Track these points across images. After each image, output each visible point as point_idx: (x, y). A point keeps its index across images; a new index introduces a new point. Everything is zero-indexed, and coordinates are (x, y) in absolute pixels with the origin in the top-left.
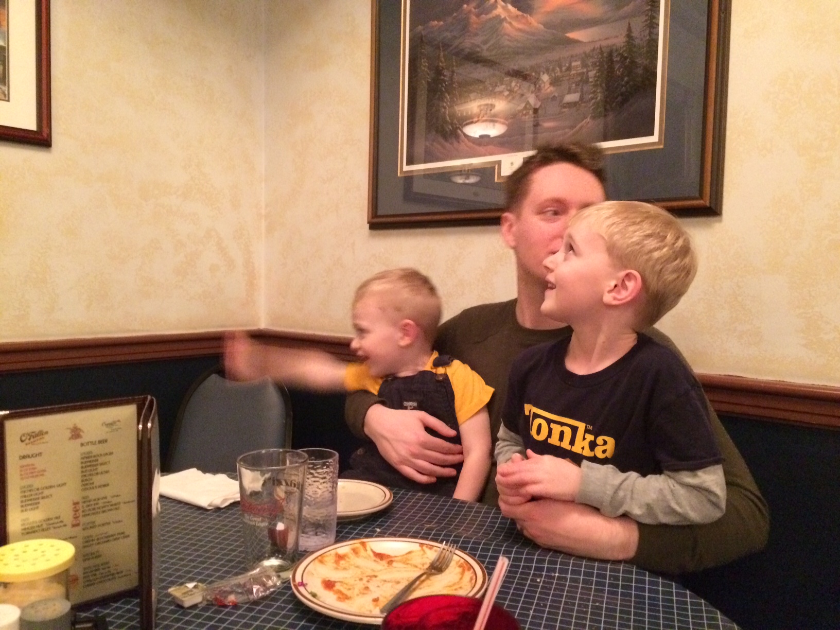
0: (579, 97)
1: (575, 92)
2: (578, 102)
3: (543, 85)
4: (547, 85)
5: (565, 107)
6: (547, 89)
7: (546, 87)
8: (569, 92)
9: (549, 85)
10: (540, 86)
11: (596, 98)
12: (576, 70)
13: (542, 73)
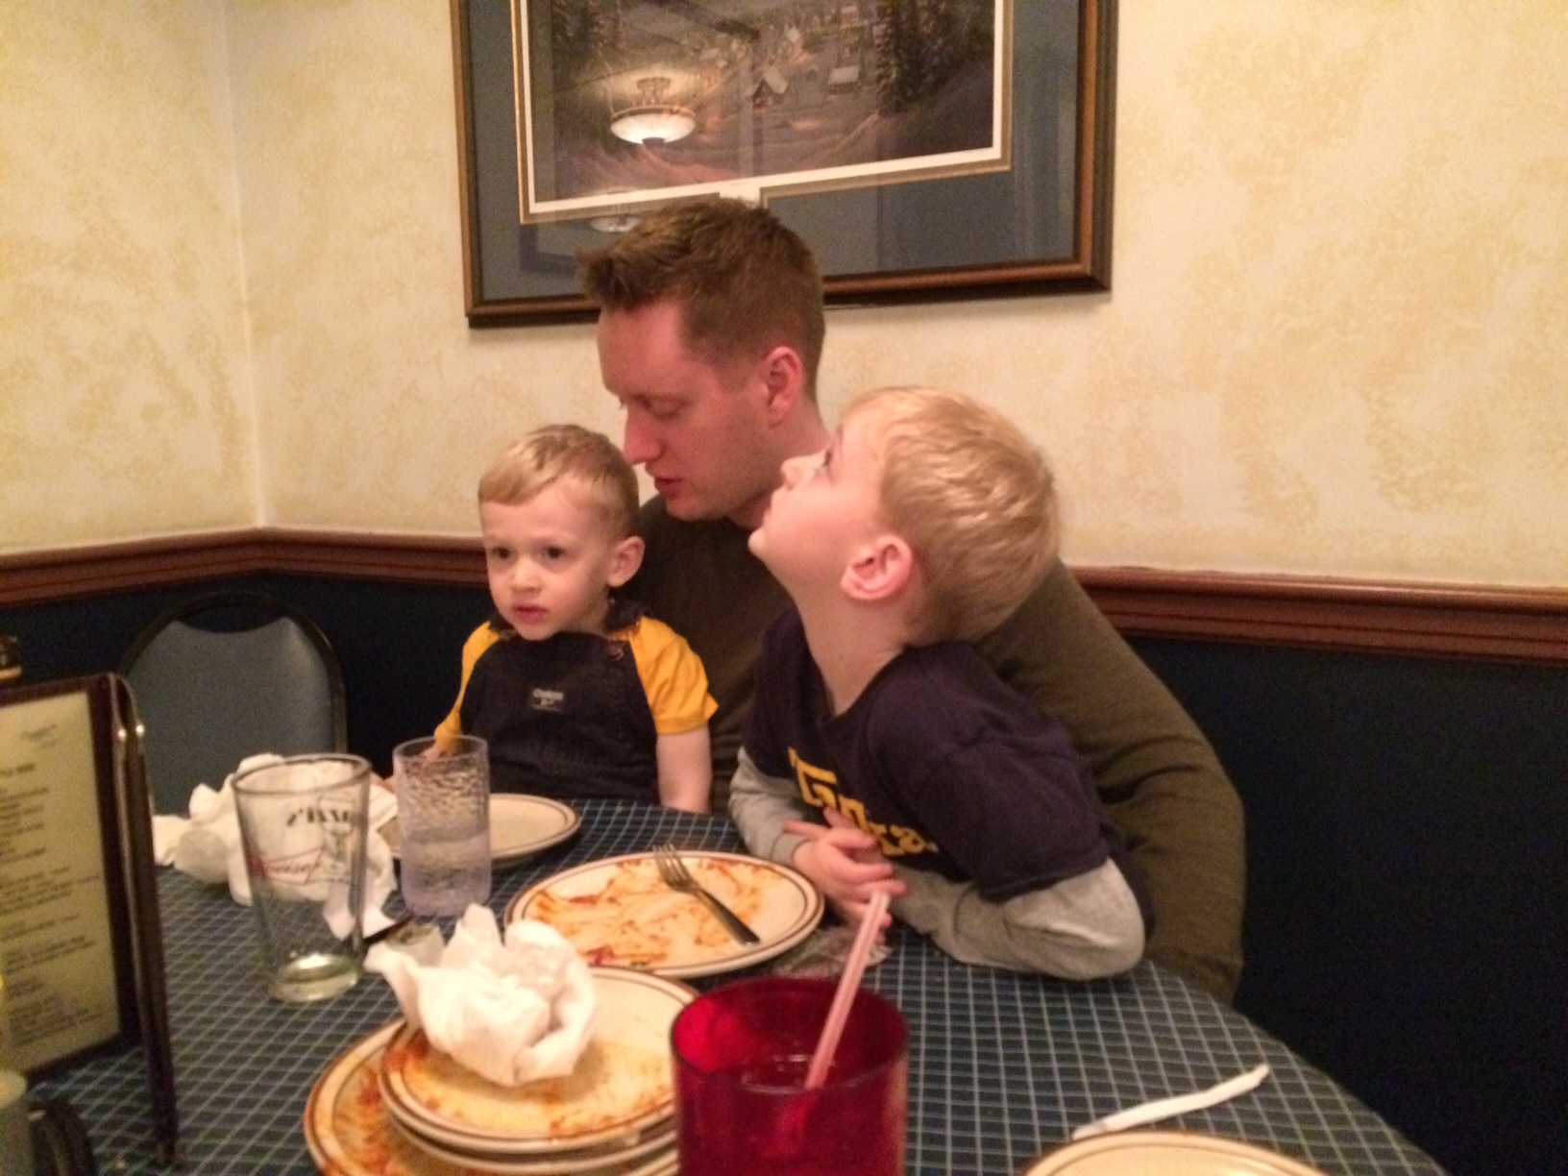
0: (857, 74)
1: (849, 65)
2: (856, 83)
3: (790, 50)
4: (798, 49)
5: (833, 92)
6: (797, 58)
7: (796, 55)
8: (840, 64)
9: (801, 50)
10: (784, 51)
11: (889, 76)
12: (851, 23)
13: (786, 26)
